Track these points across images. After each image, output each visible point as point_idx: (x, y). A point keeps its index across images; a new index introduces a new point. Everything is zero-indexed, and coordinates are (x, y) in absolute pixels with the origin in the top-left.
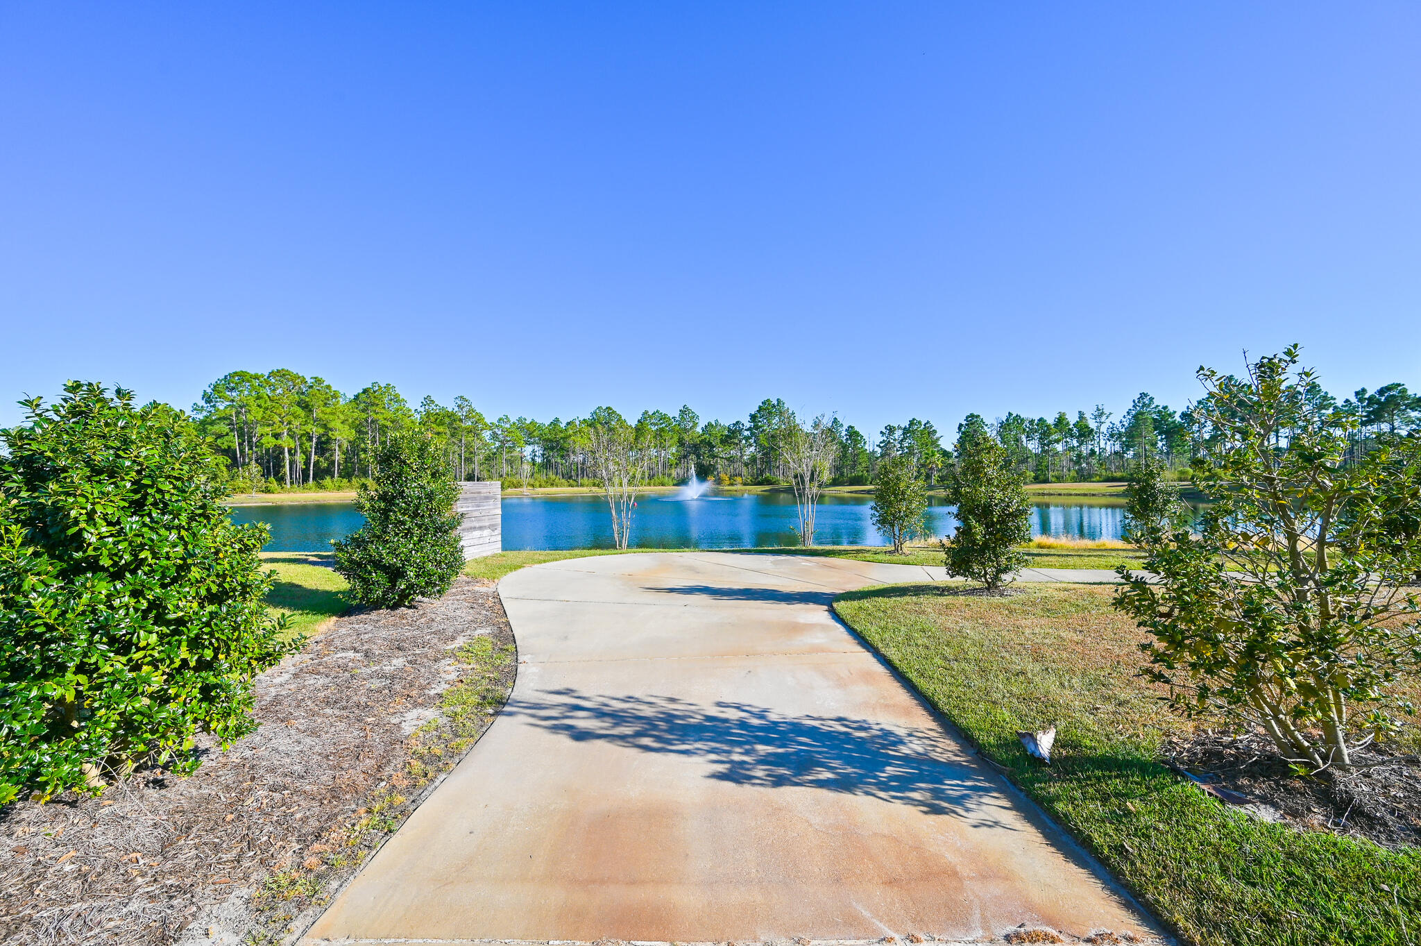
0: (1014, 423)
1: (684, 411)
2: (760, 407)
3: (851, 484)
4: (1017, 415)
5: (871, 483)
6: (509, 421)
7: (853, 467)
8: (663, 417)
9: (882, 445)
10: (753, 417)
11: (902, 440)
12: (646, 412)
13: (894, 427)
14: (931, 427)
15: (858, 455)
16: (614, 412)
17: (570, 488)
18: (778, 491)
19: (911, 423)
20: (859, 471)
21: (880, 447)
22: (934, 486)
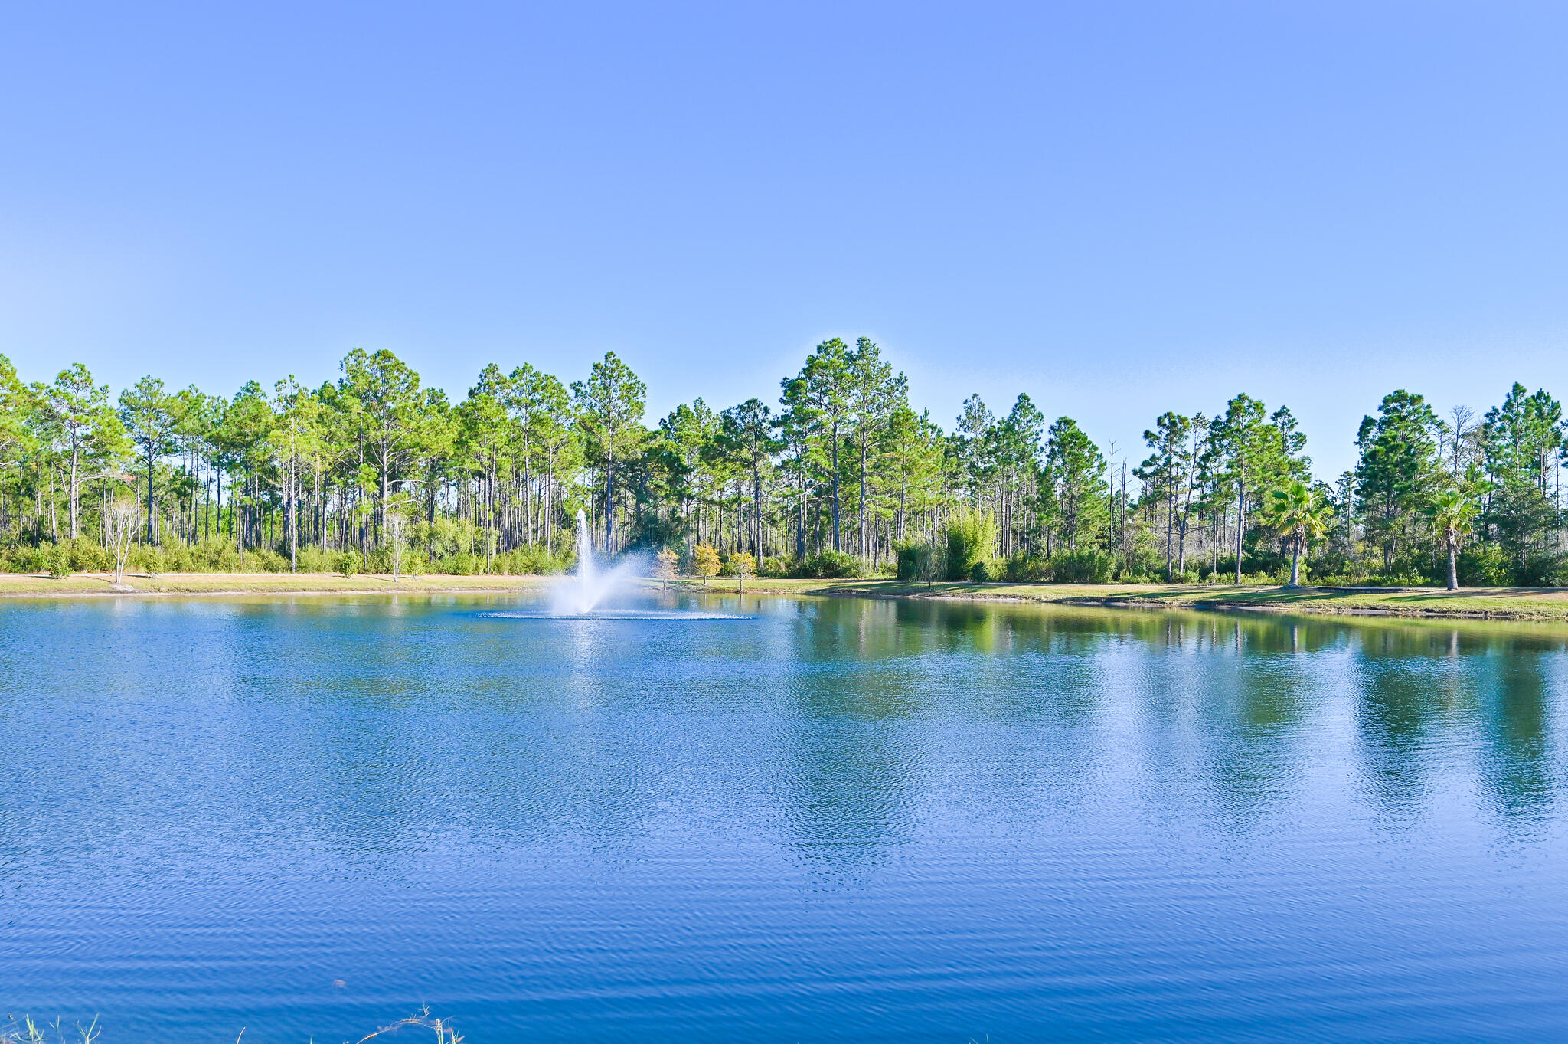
0: (1528, 413)
1: (607, 371)
2: (812, 360)
3: (1060, 579)
4: (1540, 394)
5: (1116, 577)
6: (88, 382)
7: (1068, 533)
8: (541, 385)
9: (1148, 470)
10: (792, 388)
11: (1206, 458)
12: (493, 369)
13: (1182, 420)
14: (1292, 424)
15: (1082, 498)
16: (399, 367)
17: (268, 574)
18: (851, 594)
19: (1234, 409)
20: (1085, 543)
21: (1144, 476)
22: (1301, 588)
